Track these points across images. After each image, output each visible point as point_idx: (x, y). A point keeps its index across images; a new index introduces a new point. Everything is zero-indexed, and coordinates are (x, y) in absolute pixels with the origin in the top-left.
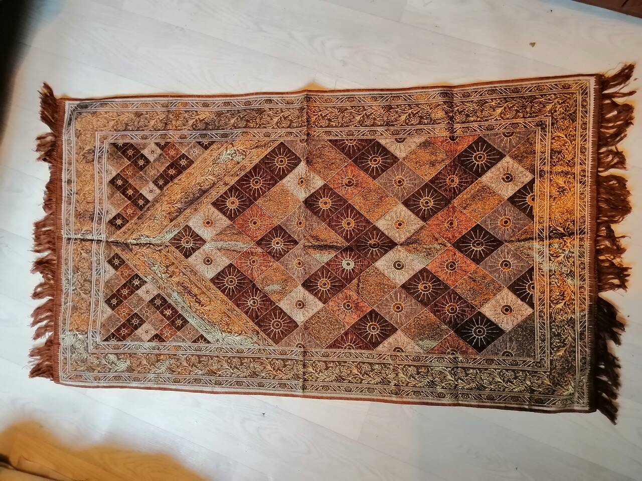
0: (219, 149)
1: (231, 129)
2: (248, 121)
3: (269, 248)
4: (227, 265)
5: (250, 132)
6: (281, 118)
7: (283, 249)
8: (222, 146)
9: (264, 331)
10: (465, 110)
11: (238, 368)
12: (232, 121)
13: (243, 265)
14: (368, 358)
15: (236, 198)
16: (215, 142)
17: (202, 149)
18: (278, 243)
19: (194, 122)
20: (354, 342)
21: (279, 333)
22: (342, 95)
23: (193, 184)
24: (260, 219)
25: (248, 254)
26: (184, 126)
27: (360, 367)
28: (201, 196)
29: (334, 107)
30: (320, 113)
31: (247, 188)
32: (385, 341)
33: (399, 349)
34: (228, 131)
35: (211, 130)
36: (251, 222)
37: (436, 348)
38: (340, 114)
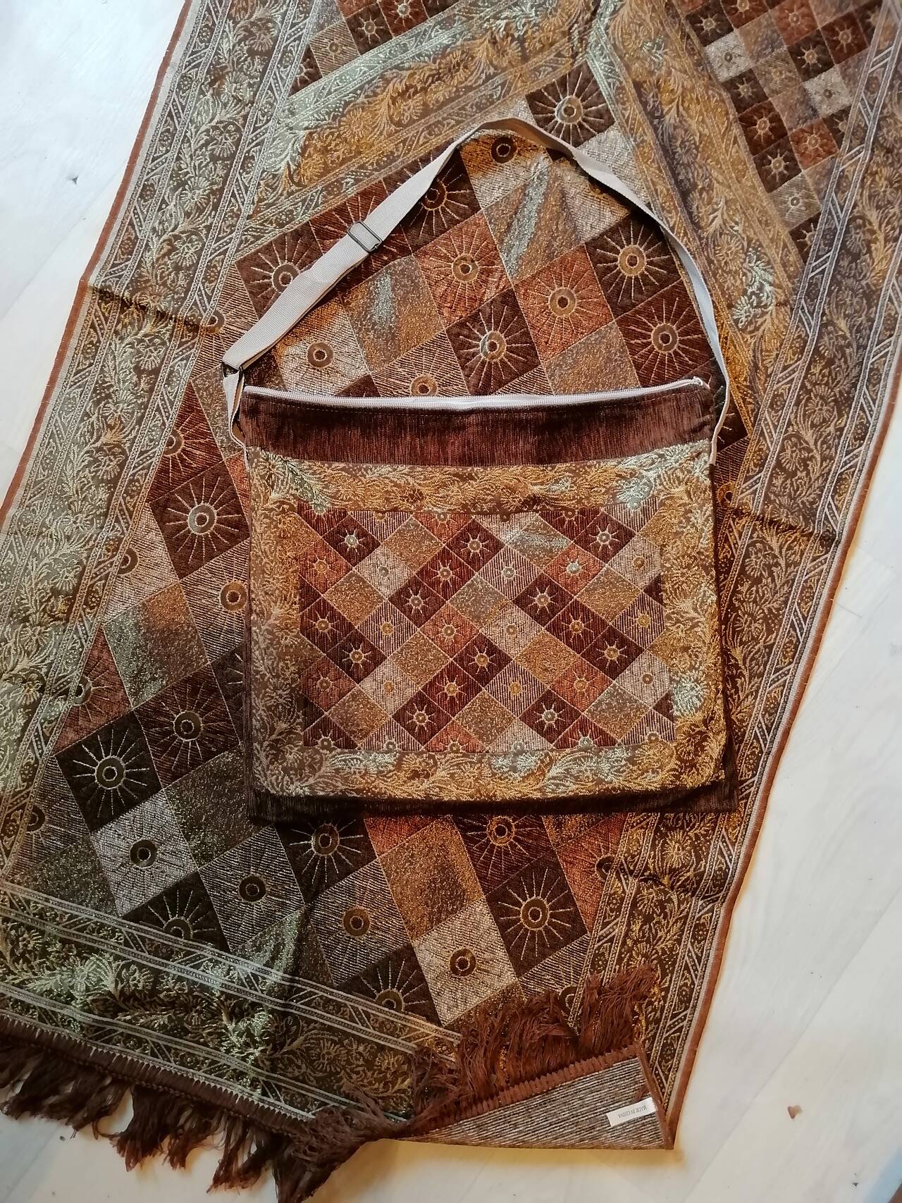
0: (784, 265)
1: (824, 314)
2: (830, 362)
3: (489, 321)
4: (478, 195)
5: (799, 359)
6: (810, 450)
7: (474, 355)
8: (789, 277)
9: (281, 242)
10: (664, 918)
11: (206, 144)
12: (842, 324)
13: (466, 239)
14: (131, 481)
15: (642, 274)
16: (805, 262)
17: (796, 222)
18: (493, 346)
19: (870, 224)
20: (183, 461)
21: (265, 277)
22: (809, 631)
23: (715, 174)
24: (567, 320)
25: (489, 259)
26: (870, 197)
27: (113, 454)
28: (678, 183)
29: (786, 602)
30: (782, 561)
31: (659, 310)
32: (160, 538)
33: (130, 562)
34: (821, 303)
35: (838, 261)
36: (570, 294)
37: (105, 656)
38: (763, 612)
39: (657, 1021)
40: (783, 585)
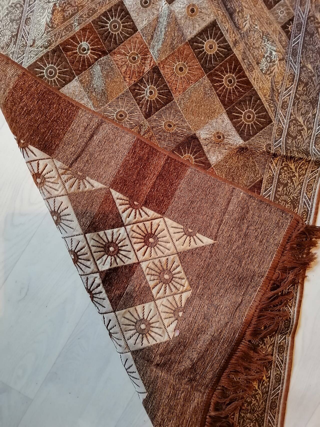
0: (280, 42)
1: (301, 63)
2: (306, 84)
3: (148, 81)
4: (136, 24)
5: (292, 84)
6: (302, 126)
7: (143, 98)
8: (283, 47)
9: (47, 55)
11: (7, 14)
12: (310, 66)
13: (133, 45)
15: (216, 52)
16: (290, 39)
17: (284, 21)
18: (151, 93)
21: (41, 73)
22: (312, 205)
23: (244, 4)
24: (184, 77)
25: (145, 53)
26: (316, 7)
28: (227, 10)
29: (300, 193)
30: (297, 174)
31: (226, 68)
34: (299, 58)
35: (304, 38)
36: (184, 65)
38: (290, 199)
39: (267, 392)
40: (298, 185)
